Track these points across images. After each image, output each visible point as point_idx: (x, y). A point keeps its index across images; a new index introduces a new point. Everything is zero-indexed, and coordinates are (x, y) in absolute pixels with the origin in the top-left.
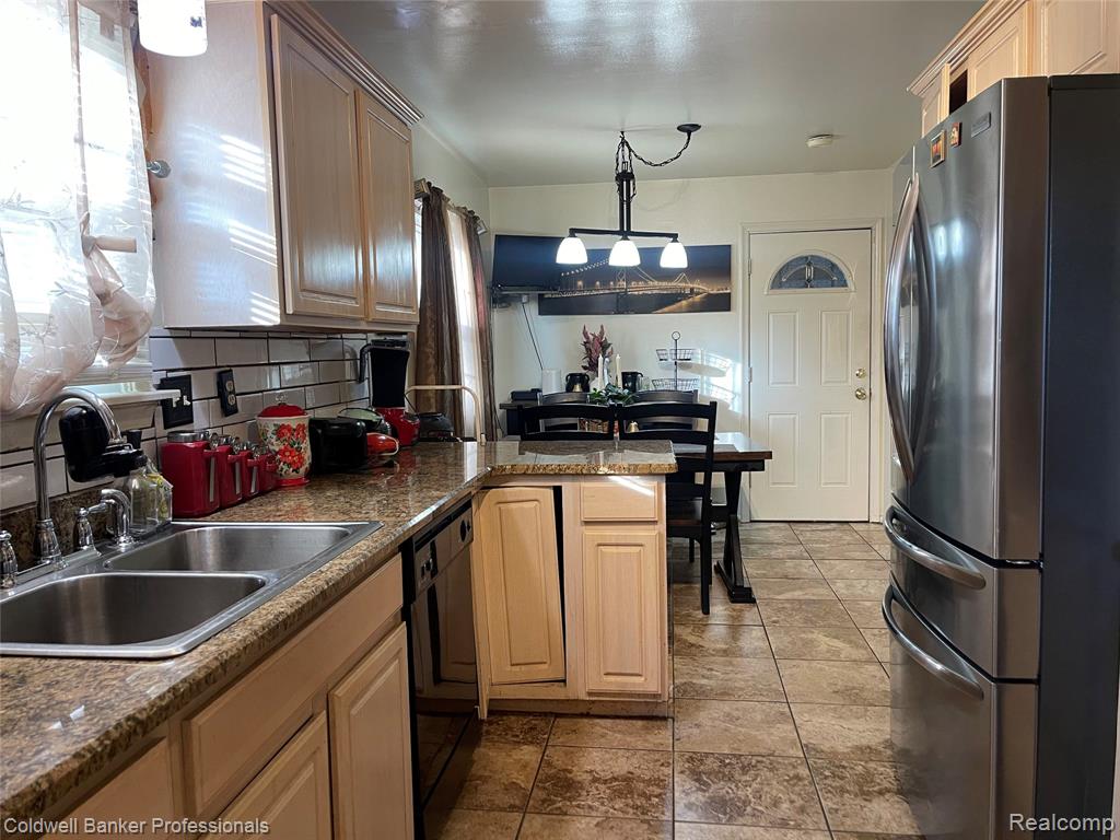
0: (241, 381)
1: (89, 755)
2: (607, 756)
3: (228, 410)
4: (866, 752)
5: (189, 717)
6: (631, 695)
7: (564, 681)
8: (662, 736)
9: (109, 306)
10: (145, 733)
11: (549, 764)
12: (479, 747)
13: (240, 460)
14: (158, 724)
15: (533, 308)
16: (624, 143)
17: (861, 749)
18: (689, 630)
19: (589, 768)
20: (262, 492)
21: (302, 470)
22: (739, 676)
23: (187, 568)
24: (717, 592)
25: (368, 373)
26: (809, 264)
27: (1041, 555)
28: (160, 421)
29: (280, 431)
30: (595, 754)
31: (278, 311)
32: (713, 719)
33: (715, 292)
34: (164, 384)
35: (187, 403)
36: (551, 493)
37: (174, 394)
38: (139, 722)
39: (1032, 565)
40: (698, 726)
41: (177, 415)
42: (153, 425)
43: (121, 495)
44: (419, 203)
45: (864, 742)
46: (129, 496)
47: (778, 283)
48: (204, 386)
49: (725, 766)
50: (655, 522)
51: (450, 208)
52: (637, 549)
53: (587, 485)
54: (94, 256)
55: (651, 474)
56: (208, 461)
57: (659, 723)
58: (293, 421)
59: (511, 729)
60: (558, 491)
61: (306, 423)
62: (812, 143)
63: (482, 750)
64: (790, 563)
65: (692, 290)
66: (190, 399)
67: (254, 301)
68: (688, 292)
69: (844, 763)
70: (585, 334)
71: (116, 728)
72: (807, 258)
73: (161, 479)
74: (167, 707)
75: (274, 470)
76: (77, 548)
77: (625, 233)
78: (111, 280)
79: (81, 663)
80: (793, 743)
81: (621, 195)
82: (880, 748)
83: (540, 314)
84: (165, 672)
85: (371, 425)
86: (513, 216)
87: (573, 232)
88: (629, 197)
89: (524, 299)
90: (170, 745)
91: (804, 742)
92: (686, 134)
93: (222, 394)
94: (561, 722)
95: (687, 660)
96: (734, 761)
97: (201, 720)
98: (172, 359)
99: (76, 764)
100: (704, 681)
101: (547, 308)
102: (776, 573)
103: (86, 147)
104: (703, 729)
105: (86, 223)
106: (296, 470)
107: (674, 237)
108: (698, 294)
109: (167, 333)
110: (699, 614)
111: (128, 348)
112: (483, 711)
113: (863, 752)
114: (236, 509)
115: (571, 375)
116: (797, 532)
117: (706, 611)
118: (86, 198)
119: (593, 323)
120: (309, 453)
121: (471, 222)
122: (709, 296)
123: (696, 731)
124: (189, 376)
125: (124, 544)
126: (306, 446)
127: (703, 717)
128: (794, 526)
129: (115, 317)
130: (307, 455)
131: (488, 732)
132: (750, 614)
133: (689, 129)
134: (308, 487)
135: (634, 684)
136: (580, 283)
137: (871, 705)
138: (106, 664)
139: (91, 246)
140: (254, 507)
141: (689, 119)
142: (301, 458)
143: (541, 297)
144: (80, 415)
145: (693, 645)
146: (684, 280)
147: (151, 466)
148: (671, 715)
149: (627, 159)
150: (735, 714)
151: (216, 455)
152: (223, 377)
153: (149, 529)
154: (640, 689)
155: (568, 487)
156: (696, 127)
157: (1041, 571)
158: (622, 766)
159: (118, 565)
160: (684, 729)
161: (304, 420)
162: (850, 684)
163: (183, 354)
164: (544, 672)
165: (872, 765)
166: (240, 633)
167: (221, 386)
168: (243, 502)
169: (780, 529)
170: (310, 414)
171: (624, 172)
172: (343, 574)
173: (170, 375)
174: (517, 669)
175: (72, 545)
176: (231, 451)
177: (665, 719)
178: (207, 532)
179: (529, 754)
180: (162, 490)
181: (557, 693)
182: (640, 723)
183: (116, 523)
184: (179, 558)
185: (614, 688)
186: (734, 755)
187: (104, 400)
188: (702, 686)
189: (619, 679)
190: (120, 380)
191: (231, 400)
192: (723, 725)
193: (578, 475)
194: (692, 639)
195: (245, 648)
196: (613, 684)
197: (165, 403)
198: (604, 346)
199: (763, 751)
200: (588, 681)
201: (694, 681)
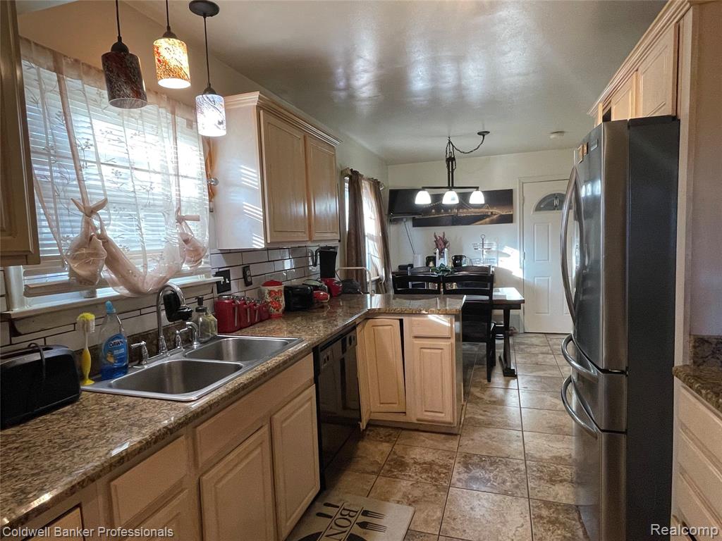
0: (253, 270)
1: (145, 442)
2: (423, 451)
3: (248, 284)
4: (558, 459)
5: (196, 427)
6: (438, 422)
7: (405, 413)
8: (453, 444)
9: (189, 245)
10: (171, 434)
11: (395, 453)
12: (362, 441)
13: (250, 307)
14: (178, 430)
15: (410, 224)
16: (450, 142)
17: (556, 458)
18: (478, 390)
19: (414, 456)
20: (261, 321)
21: (280, 310)
22: (499, 415)
23: (222, 359)
24: (498, 371)
25: (318, 262)
26: (556, 198)
27: (627, 368)
28: (215, 290)
29: (270, 293)
30: (418, 450)
31: (263, 242)
32: (481, 437)
33: (504, 213)
34: (217, 274)
35: (227, 282)
36: (399, 321)
37: (221, 279)
38: (169, 429)
39: (622, 372)
40: (472, 440)
41: (223, 287)
42: (212, 292)
43: (195, 325)
44: (347, 178)
45: (558, 454)
46: (198, 325)
47: (538, 209)
48: (235, 274)
49: (482, 461)
50: (450, 338)
51: (364, 179)
52: (441, 351)
53: (414, 318)
54: (183, 223)
55: (447, 314)
56: (234, 308)
57: (453, 437)
58: (276, 288)
59: (379, 434)
60: (401, 321)
61: (282, 289)
62: (553, 136)
63: (364, 443)
64: (541, 356)
65: (492, 213)
66: (229, 280)
67: (254, 238)
68: (489, 214)
69: (545, 464)
70: (435, 237)
71: (158, 431)
72: (555, 194)
73: (212, 317)
74: (182, 423)
75: (268, 311)
76: (175, 347)
77: (451, 187)
78: (190, 234)
79: (157, 401)
80: (521, 453)
81: (449, 169)
82: (567, 458)
83: (414, 226)
84: (186, 408)
85: (316, 288)
86: (396, 181)
87: (424, 188)
88: (453, 170)
89: (405, 220)
90: (187, 438)
91: (526, 452)
92: (482, 137)
93: (245, 277)
94: (404, 432)
95: (474, 405)
96: (487, 459)
97: (199, 428)
98: (222, 263)
99: (138, 446)
100: (480, 417)
101: (417, 224)
102: (532, 361)
103: (180, 178)
104: (475, 442)
105: (179, 210)
106: (278, 310)
107: (477, 188)
108: (495, 215)
109: (219, 252)
110: (486, 382)
111: (198, 261)
112: (363, 425)
113: (556, 459)
114: (247, 329)
115: (428, 257)
116: (549, 339)
117: (489, 380)
118: (180, 199)
119: (439, 231)
120: (284, 302)
121: (376, 185)
122: (501, 216)
123: (470, 442)
124: (229, 270)
125: (196, 345)
126: (282, 299)
127: (476, 436)
128: (548, 336)
129: (191, 249)
130: (283, 303)
131: (368, 435)
132: (513, 383)
133: (483, 134)
134: (284, 318)
135: (440, 417)
136: (433, 211)
137: (567, 435)
138: (165, 403)
139: (180, 220)
140: (257, 329)
141: (484, 129)
142: (280, 305)
143: (414, 219)
144: (171, 294)
145: (478, 398)
146: (488, 208)
147: (209, 312)
148: (460, 432)
149: (451, 151)
150: (493, 435)
151: (238, 305)
152: (245, 269)
153: (207, 339)
154: (444, 420)
155: (406, 319)
156: (488, 132)
157: (627, 376)
158: (429, 457)
159: (191, 356)
160: (464, 441)
161: (282, 288)
162: (559, 423)
163: (226, 260)
164: (395, 408)
165: (560, 466)
166: (221, 391)
167: (244, 273)
168: (251, 325)
169: (540, 337)
170: (285, 284)
171: (450, 157)
172: (276, 364)
173: (220, 270)
174: (382, 405)
175: (172, 346)
176: (245, 304)
177: (456, 435)
178: (231, 340)
179: (386, 447)
180: (213, 322)
181: (401, 418)
182: (443, 436)
183: (192, 336)
184: (219, 354)
185: (430, 419)
186: (488, 456)
187: (178, 286)
188: (478, 419)
189: (432, 414)
190: (196, 274)
191: (249, 279)
192: (486, 441)
193: (411, 314)
194: (479, 395)
195: (222, 399)
196: (429, 416)
197: (218, 283)
198: (445, 243)
199: (504, 456)
200: (416, 413)
201: (476, 417)
